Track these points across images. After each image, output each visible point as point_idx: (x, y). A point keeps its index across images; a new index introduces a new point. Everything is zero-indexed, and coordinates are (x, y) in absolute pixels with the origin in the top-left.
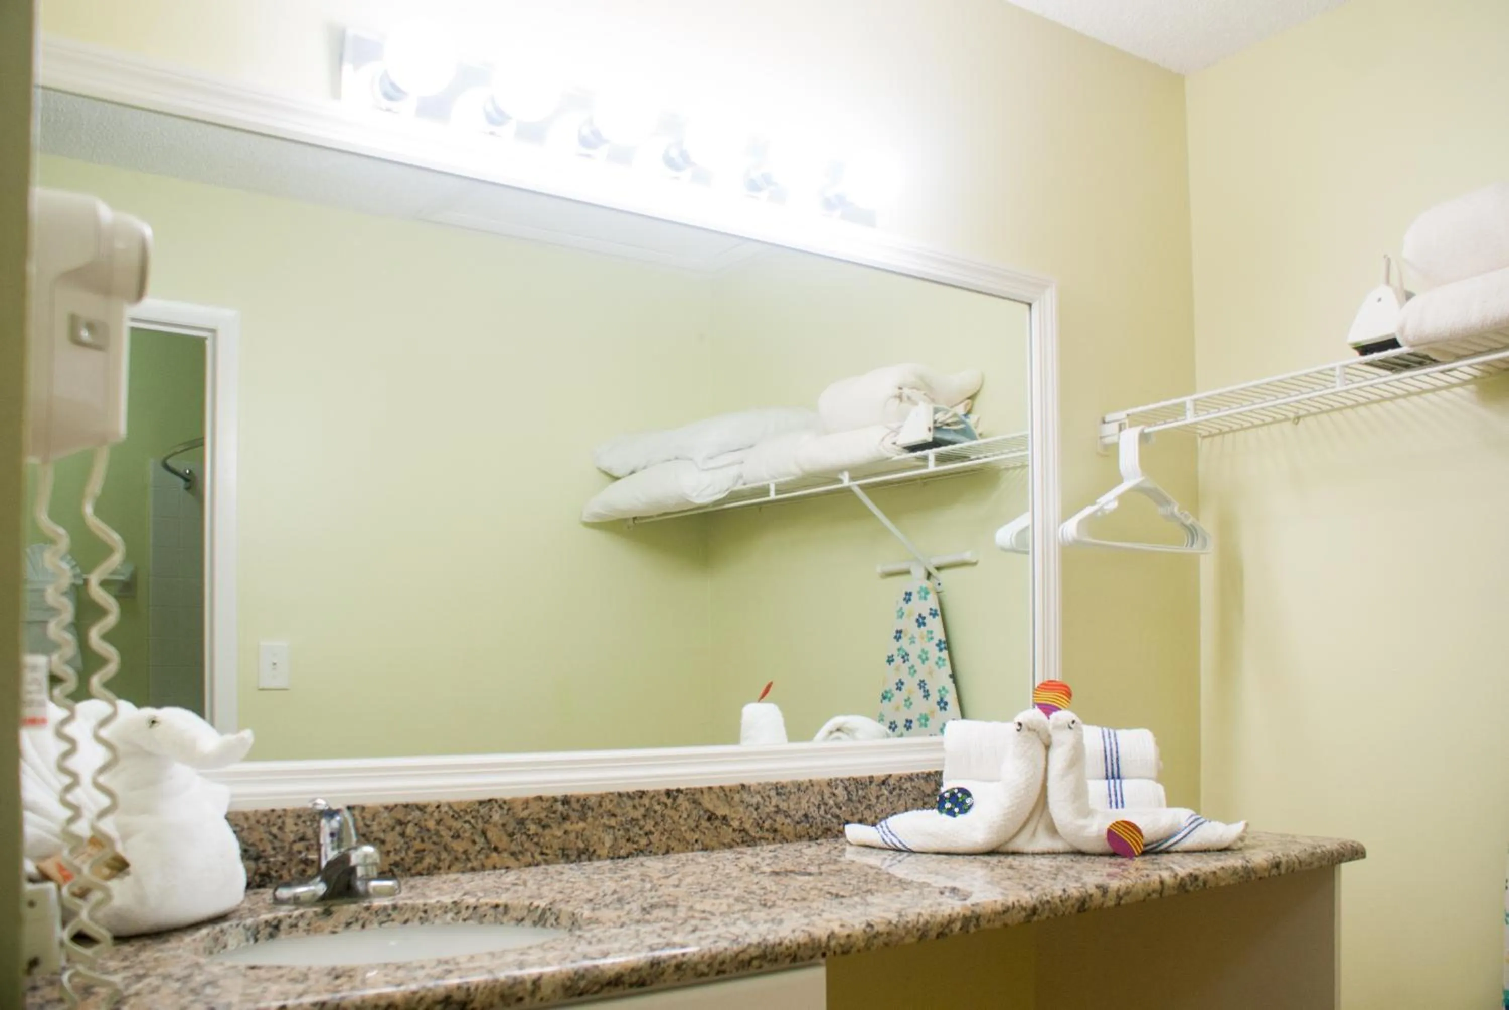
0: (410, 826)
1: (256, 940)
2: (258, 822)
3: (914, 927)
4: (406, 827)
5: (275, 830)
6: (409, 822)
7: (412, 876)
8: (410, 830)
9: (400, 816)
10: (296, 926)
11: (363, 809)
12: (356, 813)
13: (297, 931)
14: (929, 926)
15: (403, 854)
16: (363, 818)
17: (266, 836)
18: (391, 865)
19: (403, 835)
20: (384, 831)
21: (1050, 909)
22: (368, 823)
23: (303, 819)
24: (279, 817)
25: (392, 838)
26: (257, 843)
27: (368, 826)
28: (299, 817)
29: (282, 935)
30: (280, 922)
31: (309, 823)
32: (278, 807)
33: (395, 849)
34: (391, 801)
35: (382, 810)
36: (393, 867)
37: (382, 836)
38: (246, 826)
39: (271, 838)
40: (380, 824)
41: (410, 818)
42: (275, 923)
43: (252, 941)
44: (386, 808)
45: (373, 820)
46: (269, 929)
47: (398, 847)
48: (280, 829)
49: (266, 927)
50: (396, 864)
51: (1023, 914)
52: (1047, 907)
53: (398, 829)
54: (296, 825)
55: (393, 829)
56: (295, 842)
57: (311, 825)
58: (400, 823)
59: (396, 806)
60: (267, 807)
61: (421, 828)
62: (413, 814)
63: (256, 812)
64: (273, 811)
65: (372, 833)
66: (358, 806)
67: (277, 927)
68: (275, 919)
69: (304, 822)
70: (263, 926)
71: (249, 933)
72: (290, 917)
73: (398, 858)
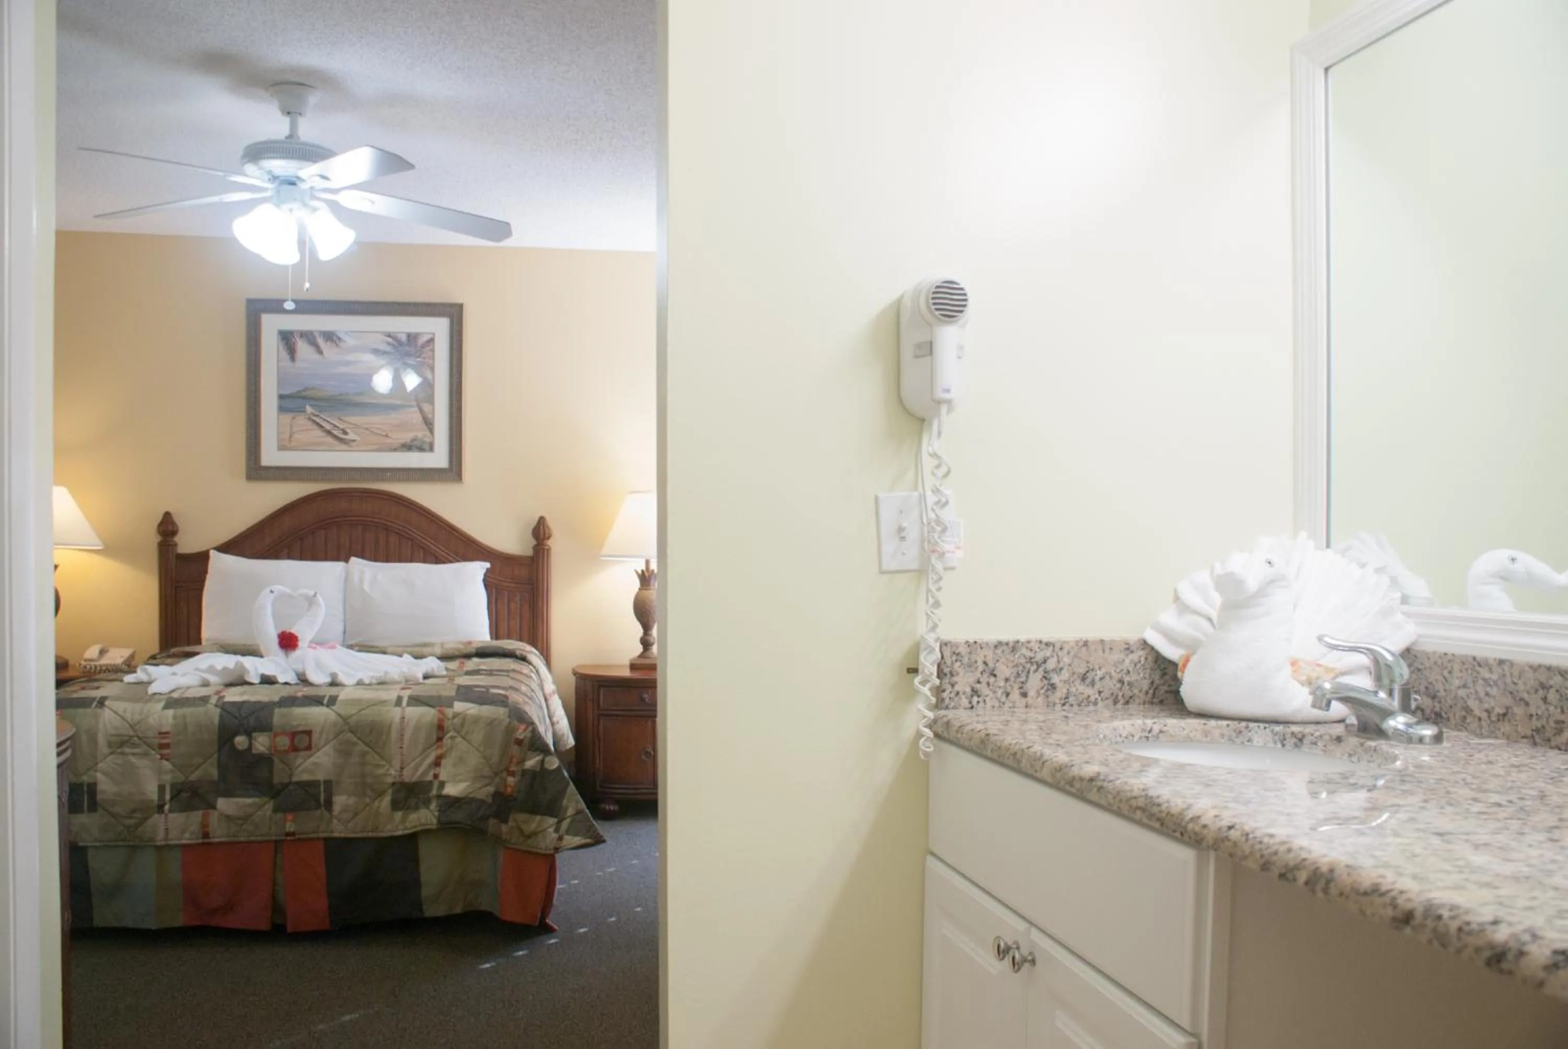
0: (1552, 691)
1: (1283, 745)
2: (1435, 663)
3: (1260, 850)
4: (1548, 692)
5: (1446, 673)
6: (1551, 687)
7: (1551, 748)
8: (1552, 696)
9: (1543, 678)
10: (1315, 744)
11: (1512, 664)
12: (1506, 668)
13: (1316, 749)
14: (1274, 858)
15: (1544, 722)
16: (1511, 674)
17: (1440, 678)
18: (1533, 730)
19: (1545, 699)
20: (1528, 693)
21: (1435, 930)
22: (1515, 681)
23: (1466, 667)
24: (1450, 661)
25: (1535, 701)
26: (1434, 683)
27: (1515, 684)
28: (1463, 663)
29: (1305, 748)
30: (1304, 736)
31: (1470, 672)
32: (1450, 651)
33: (1537, 715)
34: (1536, 661)
35: (1527, 669)
36: (1534, 733)
37: (1525, 696)
38: (1428, 665)
39: (1444, 681)
40: (1525, 684)
41: (1551, 683)
42: (1300, 736)
43: (1279, 745)
44: (1531, 667)
45: (1520, 678)
46: (1294, 740)
47: (1539, 712)
48: (1450, 672)
49: (1292, 736)
50: (1537, 730)
51: (1390, 912)
52: (1430, 923)
53: (1541, 692)
54: (1461, 671)
55: (1536, 691)
56: (1459, 687)
57: (1472, 674)
58: (1543, 686)
59: (1540, 666)
60: (1442, 650)
61: (1561, 696)
62: (1555, 678)
63: (1434, 653)
64: (1445, 654)
65: (1518, 691)
66: (1508, 661)
67: (1301, 740)
68: (1301, 732)
69: (1467, 669)
70: (1290, 735)
71: (1277, 738)
72: (1312, 735)
73: (1539, 725)
